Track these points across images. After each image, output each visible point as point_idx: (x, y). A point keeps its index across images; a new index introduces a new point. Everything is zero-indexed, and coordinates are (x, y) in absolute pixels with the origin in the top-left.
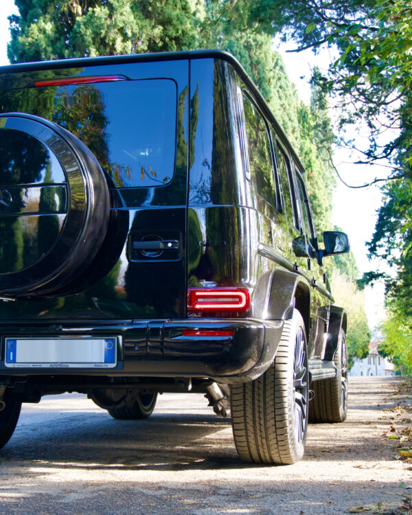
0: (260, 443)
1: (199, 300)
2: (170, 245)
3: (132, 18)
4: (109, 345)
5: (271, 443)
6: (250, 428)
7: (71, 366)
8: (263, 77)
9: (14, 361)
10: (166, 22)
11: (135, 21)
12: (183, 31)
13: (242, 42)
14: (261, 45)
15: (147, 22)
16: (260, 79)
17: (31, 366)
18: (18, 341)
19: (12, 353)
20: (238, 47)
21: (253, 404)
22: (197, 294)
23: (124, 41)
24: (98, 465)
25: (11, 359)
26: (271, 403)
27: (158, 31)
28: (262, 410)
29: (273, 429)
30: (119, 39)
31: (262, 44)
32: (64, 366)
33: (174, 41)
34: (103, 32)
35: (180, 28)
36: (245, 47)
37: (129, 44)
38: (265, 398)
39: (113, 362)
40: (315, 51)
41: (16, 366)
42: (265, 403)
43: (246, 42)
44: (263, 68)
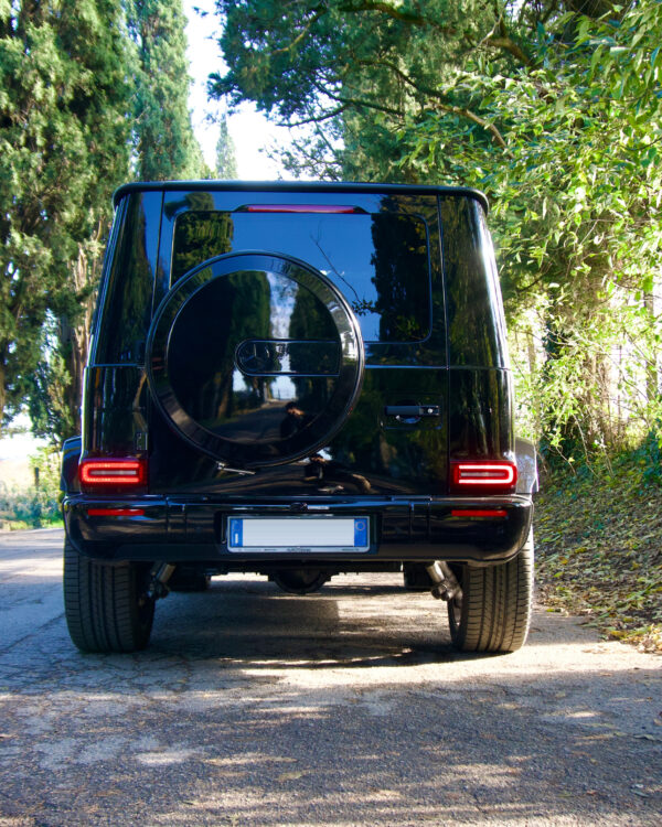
0: (494, 630)
1: (463, 474)
2: (431, 411)
3: (56, 58)
4: (360, 526)
5: (508, 629)
6: (488, 614)
7: (313, 550)
8: (179, 137)
9: (240, 545)
10: (97, 66)
11: (60, 62)
12: (115, 78)
13: (152, 89)
14: (176, 96)
15: (73, 64)
16: (174, 138)
17: (262, 550)
18: (245, 522)
19: (237, 535)
20: (147, 96)
21: (495, 587)
22: (461, 467)
23: (45, 86)
24: (312, 662)
25: (237, 541)
26: (514, 586)
27: (87, 76)
28: (503, 594)
29: (513, 614)
30: (39, 85)
31: (177, 93)
32: (305, 550)
33: (104, 92)
34: (18, 72)
35: (112, 74)
36: (156, 96)
37: (52, 90)
38: (507, 580)
39: (366, 546)
40: (267, 116)
41: (243, 550)
42: (507, 586)
43: (156, 89)
44: (178, 124)
